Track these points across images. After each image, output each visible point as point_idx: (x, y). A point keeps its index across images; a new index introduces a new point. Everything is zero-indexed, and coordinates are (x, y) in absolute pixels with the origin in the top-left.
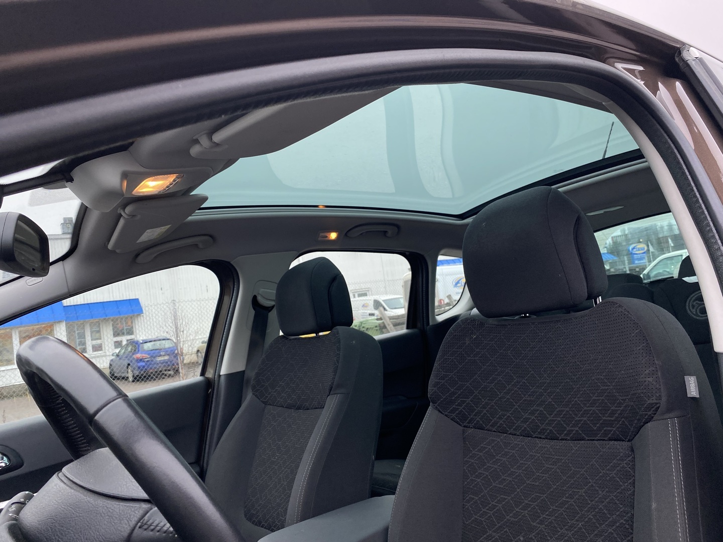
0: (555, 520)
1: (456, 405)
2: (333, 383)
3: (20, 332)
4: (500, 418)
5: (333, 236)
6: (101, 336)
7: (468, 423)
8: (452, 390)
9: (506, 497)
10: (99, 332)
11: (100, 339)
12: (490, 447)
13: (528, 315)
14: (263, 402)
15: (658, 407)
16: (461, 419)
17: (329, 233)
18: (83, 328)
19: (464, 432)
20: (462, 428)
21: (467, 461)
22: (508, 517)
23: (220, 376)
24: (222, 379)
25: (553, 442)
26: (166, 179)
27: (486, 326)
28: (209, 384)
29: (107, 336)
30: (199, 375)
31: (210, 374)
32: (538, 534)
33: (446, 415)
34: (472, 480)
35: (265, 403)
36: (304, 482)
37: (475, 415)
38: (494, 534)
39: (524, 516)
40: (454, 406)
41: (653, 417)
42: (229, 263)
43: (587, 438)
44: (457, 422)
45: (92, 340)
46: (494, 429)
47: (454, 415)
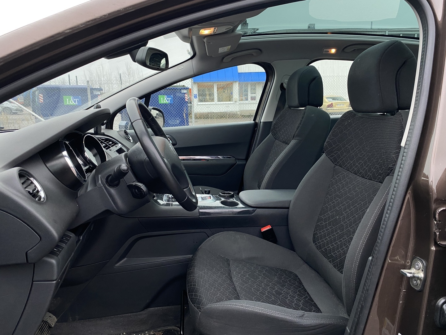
0: (350, 213)
1: (334, 154)
2: (295, 134)
3: (218, 85)
4: (348, 163)
5: (333, 51)
6: (255, 92)
7: (337, 163)
8: (334, 146)
9: (339, 199)
10: (255, 89)
11: (255, 93)
12: (341, 176)
13: (385, 114)
14: (274, 138)
15: (392, 170)
16: (334, 161)
17: (330, 49)
18: (247, 86)
19: (334, 167)
20: (334, 165)
21: (332, 180)
22: (337, 208)
23: (261, 122)
24: (262, 123)
25: (363, 179)
26: (210, 29)
27: (356, 116)
28: (256, 125)
29: (259, 91)
30: (253, 120)
31: (257, 121)
32: (343, 217)
33: (329, 158)
34: (331, 189)
35: (275, 139)
36: (269, 174)
37: (340, 160)
38: (330, 213)
39: (342, 209)
40: (333, 154)
41: (389, 174)
42: (270, 64)
43: (373, 180)
44: (332, 161)
45: (251, 94)
46: (345, 168)
47: (332, 158)
